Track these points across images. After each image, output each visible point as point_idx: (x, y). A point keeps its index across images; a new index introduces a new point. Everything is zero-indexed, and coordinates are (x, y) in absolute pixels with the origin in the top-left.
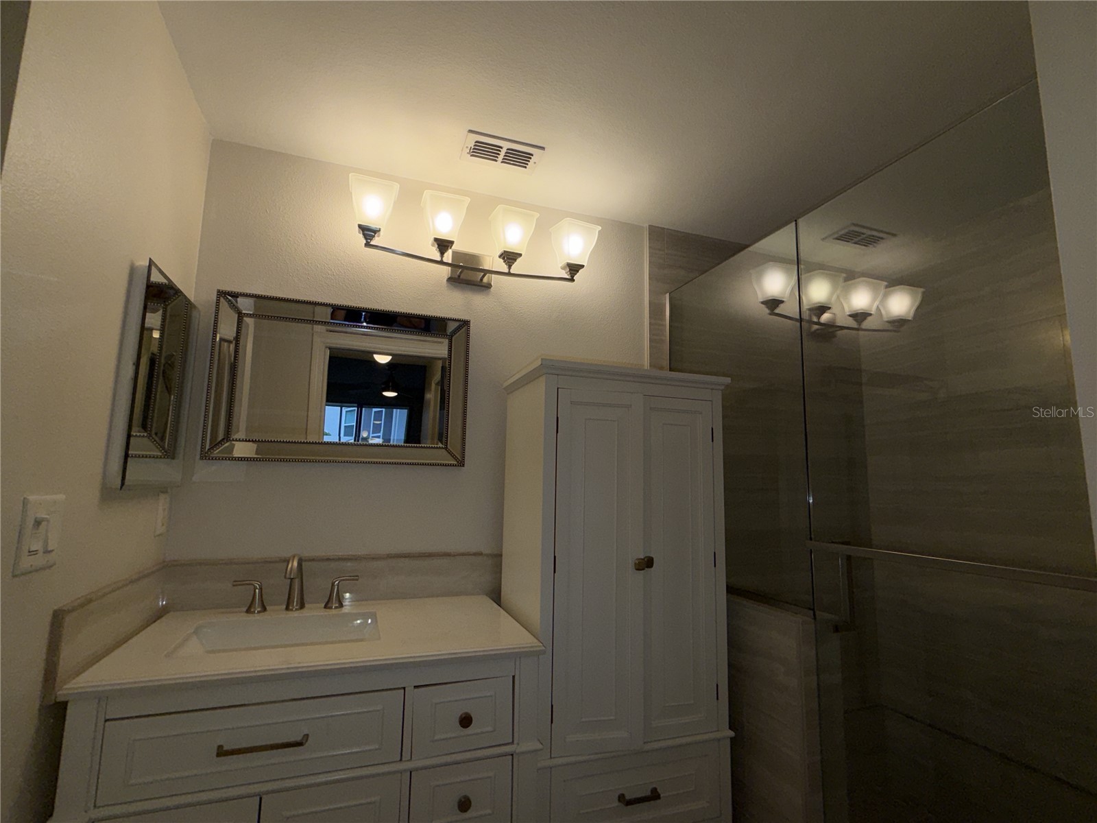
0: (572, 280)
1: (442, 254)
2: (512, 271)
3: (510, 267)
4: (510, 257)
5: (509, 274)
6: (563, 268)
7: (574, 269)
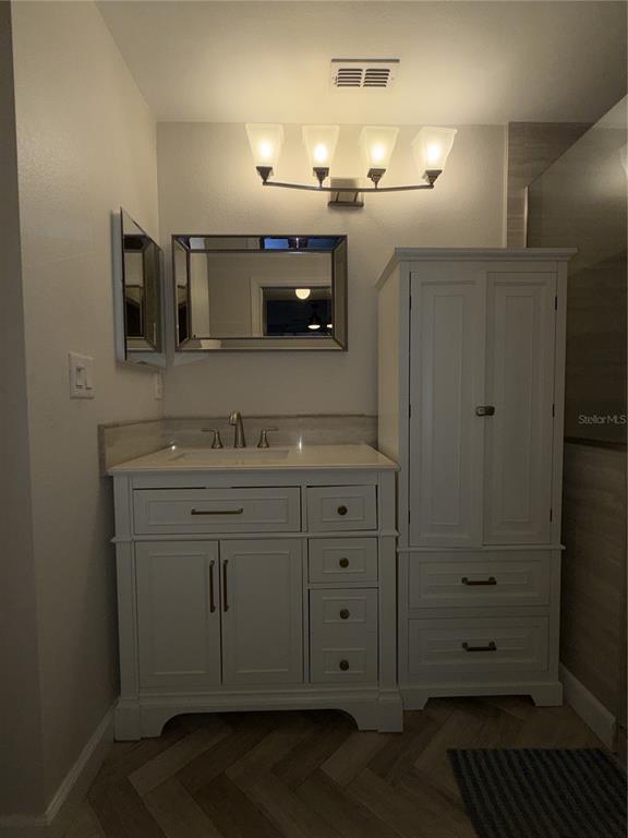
0: (431, 186)
1: (321, 181)
2: (379, 187)
3: (376, 183)
4: (376, 174)
5: (376, 190)
6: (424, 177)
7: (433, 176)
